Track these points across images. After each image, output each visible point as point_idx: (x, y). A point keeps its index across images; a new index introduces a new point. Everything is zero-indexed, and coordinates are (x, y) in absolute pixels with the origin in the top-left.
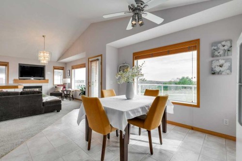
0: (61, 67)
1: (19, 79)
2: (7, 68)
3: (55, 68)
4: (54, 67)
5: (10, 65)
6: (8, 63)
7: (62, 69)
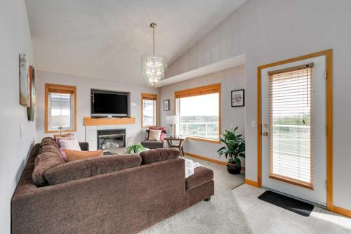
0: (153, 95)
1: (92, 117)
2: (73, 96)
3: (144, 97)
4: (142, 95)
5: (78, 91)
6: (75, 88)
7: (154, 99)
